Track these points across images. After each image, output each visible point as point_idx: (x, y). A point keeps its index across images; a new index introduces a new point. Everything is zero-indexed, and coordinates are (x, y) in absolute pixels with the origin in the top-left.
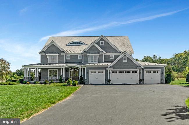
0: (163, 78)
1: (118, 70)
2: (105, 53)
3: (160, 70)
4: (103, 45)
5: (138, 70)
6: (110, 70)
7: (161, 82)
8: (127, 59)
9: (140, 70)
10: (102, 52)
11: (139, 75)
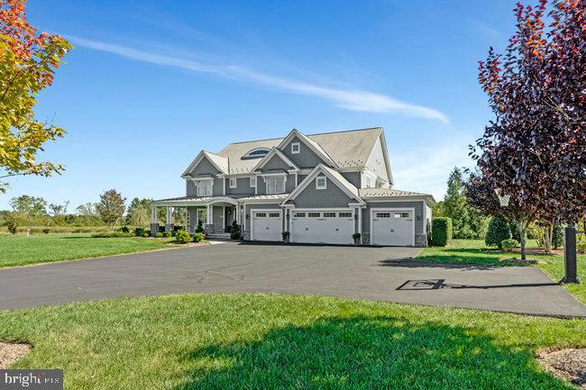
0: (422, 232)
1: (307, 210)
2: (297, 169)
3: (413, 209)
4: (298, 152)
5: (351, 208)
6: (288, 210)
7: (416, 243)
8: (325, 183)
9: (357, 210)
10: (292, 168)
11: (354, 222)
